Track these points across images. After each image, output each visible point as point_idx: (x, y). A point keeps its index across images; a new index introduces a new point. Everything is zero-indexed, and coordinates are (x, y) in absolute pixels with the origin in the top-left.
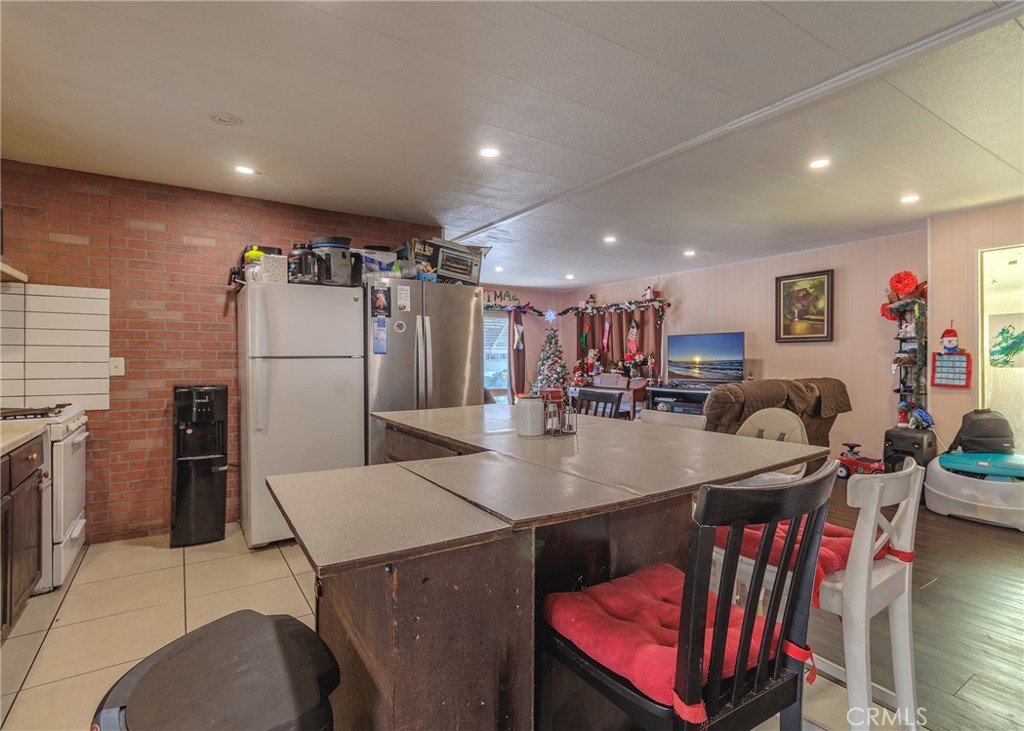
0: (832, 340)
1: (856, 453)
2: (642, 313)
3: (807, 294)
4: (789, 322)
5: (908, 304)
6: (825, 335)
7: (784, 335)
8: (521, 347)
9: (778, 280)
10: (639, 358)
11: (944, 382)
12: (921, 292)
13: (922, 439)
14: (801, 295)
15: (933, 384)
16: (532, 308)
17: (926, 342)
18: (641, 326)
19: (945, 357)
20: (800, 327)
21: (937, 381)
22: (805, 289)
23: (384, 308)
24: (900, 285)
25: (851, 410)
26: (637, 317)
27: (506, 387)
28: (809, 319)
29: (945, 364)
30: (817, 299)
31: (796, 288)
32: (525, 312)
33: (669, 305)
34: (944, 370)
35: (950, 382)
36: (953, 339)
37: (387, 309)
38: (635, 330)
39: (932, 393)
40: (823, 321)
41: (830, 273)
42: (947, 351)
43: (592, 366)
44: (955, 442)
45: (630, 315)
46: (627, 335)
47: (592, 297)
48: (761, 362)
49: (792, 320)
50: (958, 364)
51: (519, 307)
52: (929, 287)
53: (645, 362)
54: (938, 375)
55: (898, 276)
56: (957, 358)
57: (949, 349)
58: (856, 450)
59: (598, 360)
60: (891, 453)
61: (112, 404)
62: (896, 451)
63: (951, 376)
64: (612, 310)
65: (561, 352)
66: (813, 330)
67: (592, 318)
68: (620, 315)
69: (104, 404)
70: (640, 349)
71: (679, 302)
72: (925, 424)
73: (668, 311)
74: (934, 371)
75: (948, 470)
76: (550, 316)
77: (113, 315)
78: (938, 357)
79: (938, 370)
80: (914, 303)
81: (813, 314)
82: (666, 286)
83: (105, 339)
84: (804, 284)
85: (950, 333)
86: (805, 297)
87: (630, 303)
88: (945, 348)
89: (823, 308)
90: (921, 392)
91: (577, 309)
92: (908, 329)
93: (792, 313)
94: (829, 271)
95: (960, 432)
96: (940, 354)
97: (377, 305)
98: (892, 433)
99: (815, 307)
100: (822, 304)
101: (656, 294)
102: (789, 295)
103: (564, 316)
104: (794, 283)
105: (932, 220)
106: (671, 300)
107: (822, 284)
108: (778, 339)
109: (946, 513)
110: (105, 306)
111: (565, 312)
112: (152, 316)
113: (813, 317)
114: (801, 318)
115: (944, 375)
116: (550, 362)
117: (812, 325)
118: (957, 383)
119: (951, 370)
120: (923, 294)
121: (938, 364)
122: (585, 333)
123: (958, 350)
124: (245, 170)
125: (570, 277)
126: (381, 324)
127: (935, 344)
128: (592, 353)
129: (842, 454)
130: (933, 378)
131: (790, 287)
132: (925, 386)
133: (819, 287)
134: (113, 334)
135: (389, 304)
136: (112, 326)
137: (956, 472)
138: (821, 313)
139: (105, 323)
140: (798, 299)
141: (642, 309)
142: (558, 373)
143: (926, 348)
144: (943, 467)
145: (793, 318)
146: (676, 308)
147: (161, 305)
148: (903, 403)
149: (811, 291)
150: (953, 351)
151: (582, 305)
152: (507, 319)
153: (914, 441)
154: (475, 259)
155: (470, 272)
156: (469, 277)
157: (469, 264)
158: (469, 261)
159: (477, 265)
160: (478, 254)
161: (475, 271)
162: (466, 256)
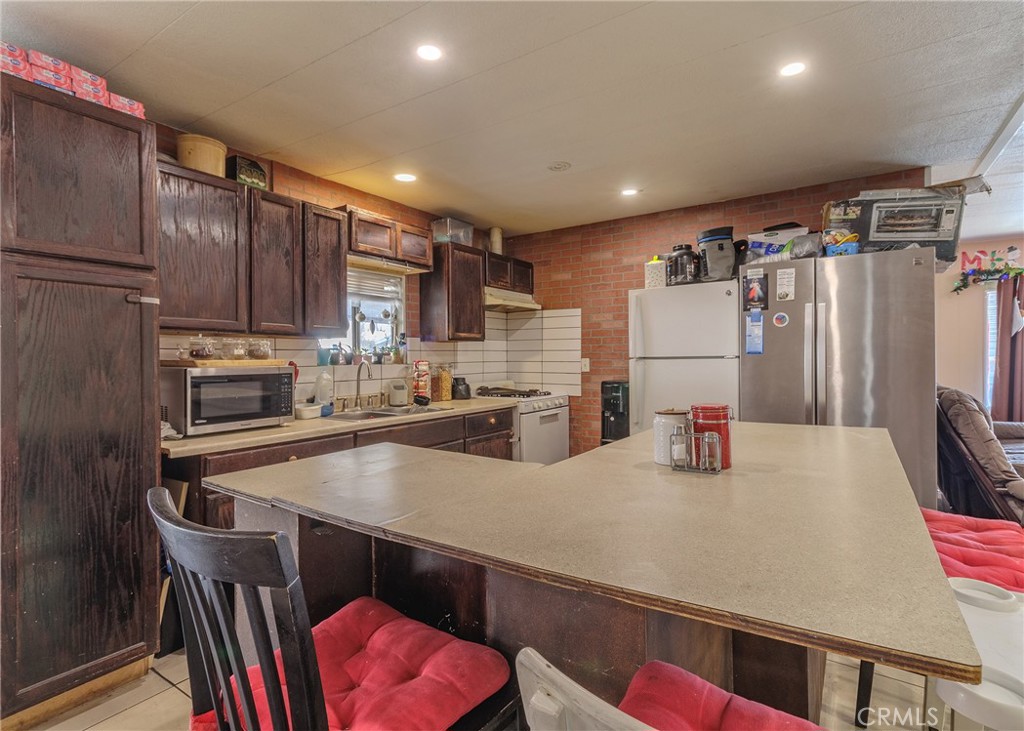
23: (760, 299)
37: (764, 301)
61: (583, 391)
69: (578, 393)
77: (583, 327)
83: (578, 345)
97: (750, 297)
110: (578, 322)
112: (605, 326)
124: (629, 192)
126: (756, 319)
134: (583, 341)
135: (766, 293)
136: (583, 335)
139: (578, 333)
147: (609, 316)
154: (947, 202)
155: (936, 226)
156: (934, 234)
157: (933, 214)
158: (934, 209)
159: (952, 211)
160: (955, 193)
161: (947, 222)
162: (926, 203)
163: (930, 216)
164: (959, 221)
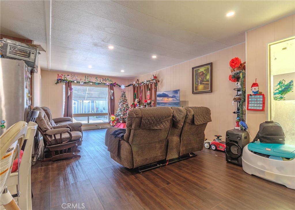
0: (212, 92)
1: (220, 140)
2: (151, 85)
3: (203, 73)
4: (197, 85)
5: (238, 73)
6: (209, 90)
7: (195, 91)
8: (112, 98)
9: (193, 69)
10: (149, 101)
11: (253, 108)
12: (243, 67)
13: (242, 136)
14: (201, 74)
15: (248, 109)
16: (117, 84)
17: (245, 90)
18: (150, 90)
19: (253, 97)
20: (201, 87)
21: (249, 108)
22: (202, 72)
24: (233, 64)
25: (211, 121)
26: (150, 87)
27: (108, 112)
28: (204, 84)
29: (253, 99)
30: (206, 75)
31: (199, 71)
32: (115, 86)
33: (159, 81)
34: (253, 102)
35: (255, 108)
36: (257, 88)
38: (149, 91)
39: (248, 113)
40: (209, 84)
41: (211, 64)
42: (253, 93)
43: (136, 104)
44: (256, 137)
45: (148, 86)
46: (147, 93)
47: (138, 80)
48: (188, 101)
49: (198, 85)
50: (259, 99)
51: (112, 84)
52: (246, 65)
53: (150, 103)
54: (250, 105)
55: (233, 60)
56: (258, 96)
57: (255, 92)
58: (220, 138)
59: (138, 103)
60: (228, 141)
62: (231, 141)
63: (256, 105)
64: (142, 84)
65: (127, 100)
66: (205, 88)
67: (137, 87)
68: (145, 86)
70: (150, 99)
71: (162, 80)
72: (244, 128)
73: (159, 84)
74: (248, 103)
75: (252, 151)
76: (123, 87)
78: (250, 97)
79: (250, 102)
80: (240, 72)
81: (205, 82)
82: (159, 75)
84: (202, 70)
85: (255, 85)
86: (202, 75)
87: (147, 81)
88: (253, 92)
89: (209, 79)
90: (243, 113)
91: (133, 84)
92: (238, 84)
93: (198, 81)
94: (210, 63)
95: (259, 132)
96: (251, 95)
98: (229, 132)
99: (206, 79)
100: (208, 77)
101: (155, 77)
102: (197, 74)
103: (128, 87)
104: (199, 69)
105: (247, 32)
106: (160, 80)
107: (208, 69)
108: (193, 93)
109: (250, 173)
111: (129, 86)
113: (205, 83)
114: (201, 84)
115: (253, 105)
116: (122, 103)
117: (205, 86)
118: (258, 108)
119: (256, 102)
120: (244, 68)
121: (250, 100)
122: (135, 93)
123: (259, 93)
125: (123, 71)
127: (249, 91)
128: (137, 100)
129: (214, 140)
130: (248, 106)
131: (197, 71)
132: (245, 110)
133: (207, 70)
137: (255, 153)
138: (208, 81)
140: (200, 76)
141: (151, 83)
142: (124, 107)
143: (245, 93)
144: (249, 150)
145: (198, 84)
146: (161, 83)
148: (238, 118)
149: (204, 72)
150: (256, 93)
151: (134, 83)
152: (108, 88)
153: (238, 136)
154: (32, 50)
155: (29, 56)
156: (28, 59)
157: (28, 52)
158: (28, 51)
159: (34, 54)
160: (34, 48)
161: (32, 56)
162: (26, 49)
163: (27, 53)
164: (35, 57)
